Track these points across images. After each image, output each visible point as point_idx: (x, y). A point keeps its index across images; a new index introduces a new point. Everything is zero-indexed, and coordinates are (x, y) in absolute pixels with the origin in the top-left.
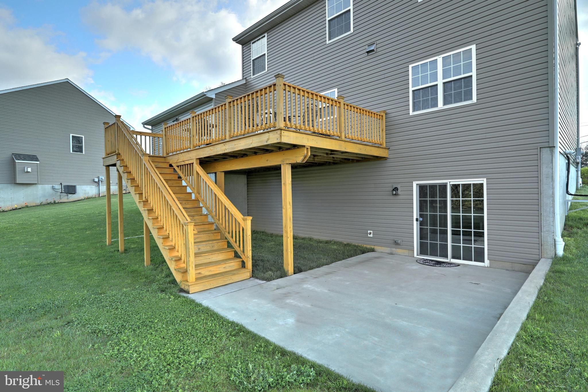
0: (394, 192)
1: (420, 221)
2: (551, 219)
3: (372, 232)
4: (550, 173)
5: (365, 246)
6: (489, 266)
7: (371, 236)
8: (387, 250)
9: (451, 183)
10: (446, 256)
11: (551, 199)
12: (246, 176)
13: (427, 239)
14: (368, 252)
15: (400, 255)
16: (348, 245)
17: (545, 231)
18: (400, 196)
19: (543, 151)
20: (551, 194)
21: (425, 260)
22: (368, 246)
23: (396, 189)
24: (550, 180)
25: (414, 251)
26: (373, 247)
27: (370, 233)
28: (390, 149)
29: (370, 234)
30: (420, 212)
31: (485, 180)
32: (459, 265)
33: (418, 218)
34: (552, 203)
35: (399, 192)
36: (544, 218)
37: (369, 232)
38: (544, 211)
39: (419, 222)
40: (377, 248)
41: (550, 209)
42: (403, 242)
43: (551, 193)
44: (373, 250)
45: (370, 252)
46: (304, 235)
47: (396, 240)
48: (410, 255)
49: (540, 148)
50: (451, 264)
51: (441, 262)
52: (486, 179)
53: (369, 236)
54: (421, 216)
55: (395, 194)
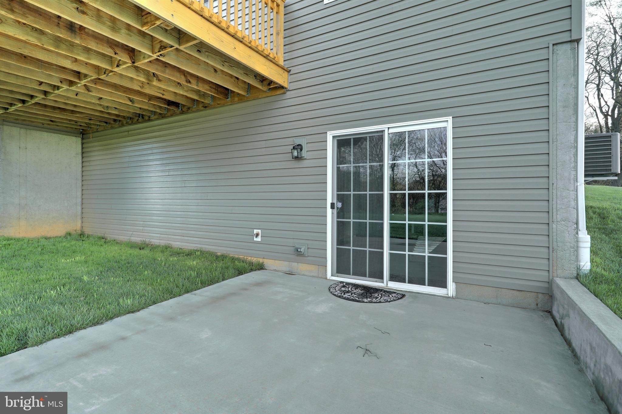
0: (295, 153)
1: (338, 208)
2: (572, 193)
3: (260, 231)
4: (571, 97)
5: (250, 258)
6: (454, 295)
7: (259, 239)
8: (283, 266)
9: (391, 131)
10: (380, 277)
11: (573, 151)
12: (79, 140)
13: (348, 244)
14: (252, 270)
15: (303, 275)
16: (223, 257)
17: (559, 220)
18: (305, 161)
19: (558, 52)
20: (572, 142)
21: (344, 286)
22: (254, 260)
23: (299, 147)
24: (571, 112)
25: (326, 266)
26: (261, 260)
27: (257, 235)
28: (291, 73)
29: (256, 237)
30: (338, 191)
31: (450, 119)
32: (402, 295)
33: (335, 201)
34: (573, 159)
35: (304, 154)
36: (559, 194)
37: (255, 231)
38: (558, 177)
39: (335, 211)
40: (268, 263)
41: (570, 174)
42: (310, 250)
43: (572, 138)
44: (261, 267)
45: (256, 270)
46: (158, 241)
47: (297, 246)
48: (320, 276)
49: (553, 45)
50: (389, 292)
51: (372, 288)
52: (451, 117)
53: (255, 239)
54: (340, 198)
55: (297, 158)
